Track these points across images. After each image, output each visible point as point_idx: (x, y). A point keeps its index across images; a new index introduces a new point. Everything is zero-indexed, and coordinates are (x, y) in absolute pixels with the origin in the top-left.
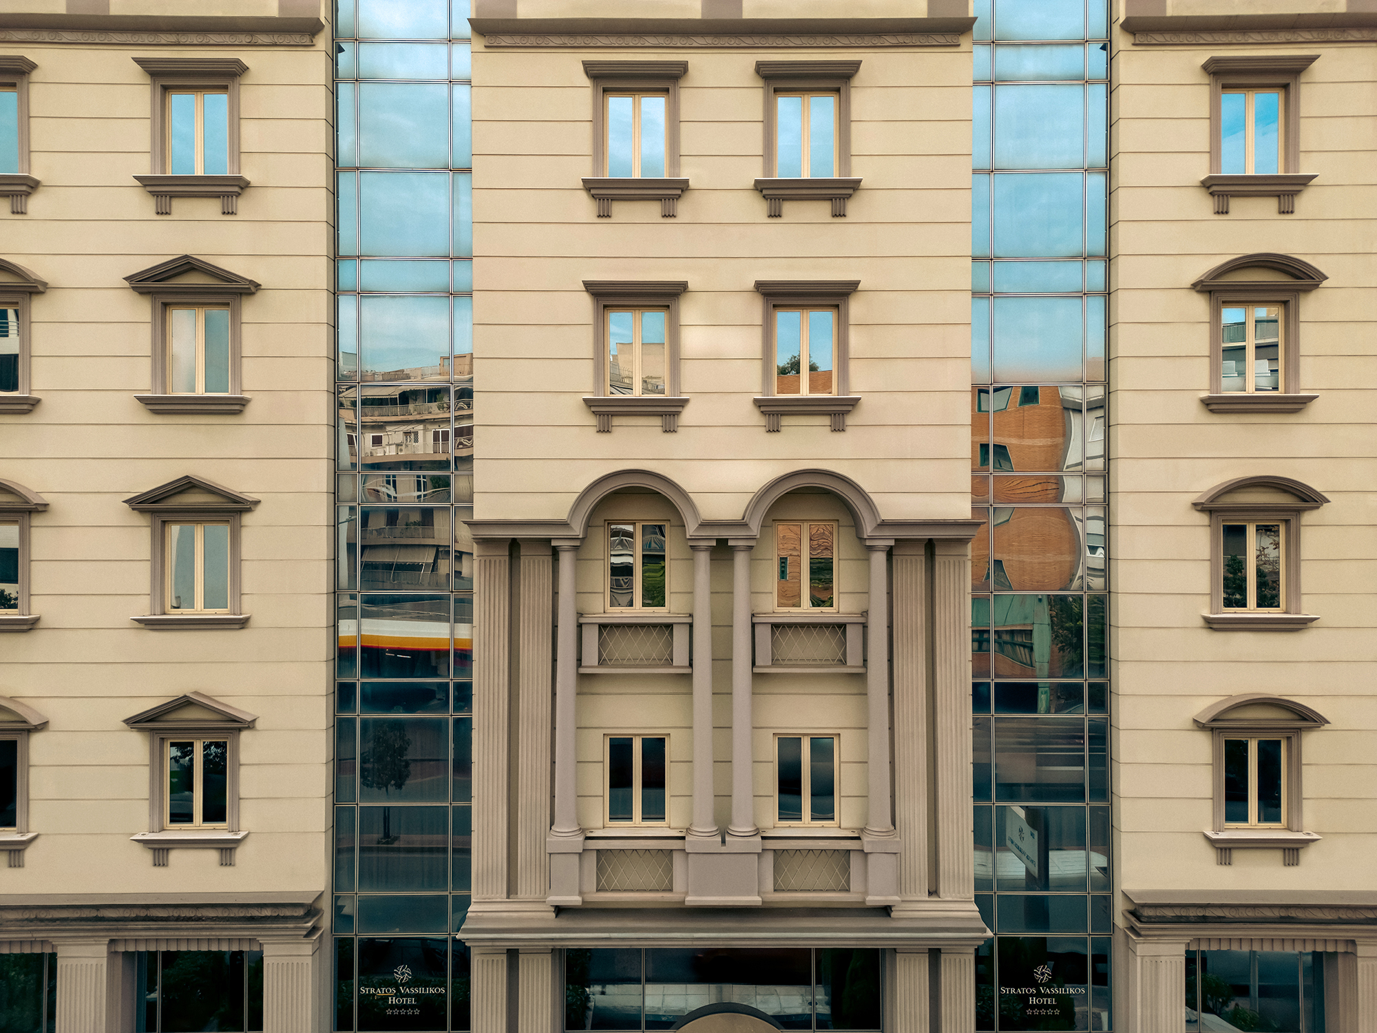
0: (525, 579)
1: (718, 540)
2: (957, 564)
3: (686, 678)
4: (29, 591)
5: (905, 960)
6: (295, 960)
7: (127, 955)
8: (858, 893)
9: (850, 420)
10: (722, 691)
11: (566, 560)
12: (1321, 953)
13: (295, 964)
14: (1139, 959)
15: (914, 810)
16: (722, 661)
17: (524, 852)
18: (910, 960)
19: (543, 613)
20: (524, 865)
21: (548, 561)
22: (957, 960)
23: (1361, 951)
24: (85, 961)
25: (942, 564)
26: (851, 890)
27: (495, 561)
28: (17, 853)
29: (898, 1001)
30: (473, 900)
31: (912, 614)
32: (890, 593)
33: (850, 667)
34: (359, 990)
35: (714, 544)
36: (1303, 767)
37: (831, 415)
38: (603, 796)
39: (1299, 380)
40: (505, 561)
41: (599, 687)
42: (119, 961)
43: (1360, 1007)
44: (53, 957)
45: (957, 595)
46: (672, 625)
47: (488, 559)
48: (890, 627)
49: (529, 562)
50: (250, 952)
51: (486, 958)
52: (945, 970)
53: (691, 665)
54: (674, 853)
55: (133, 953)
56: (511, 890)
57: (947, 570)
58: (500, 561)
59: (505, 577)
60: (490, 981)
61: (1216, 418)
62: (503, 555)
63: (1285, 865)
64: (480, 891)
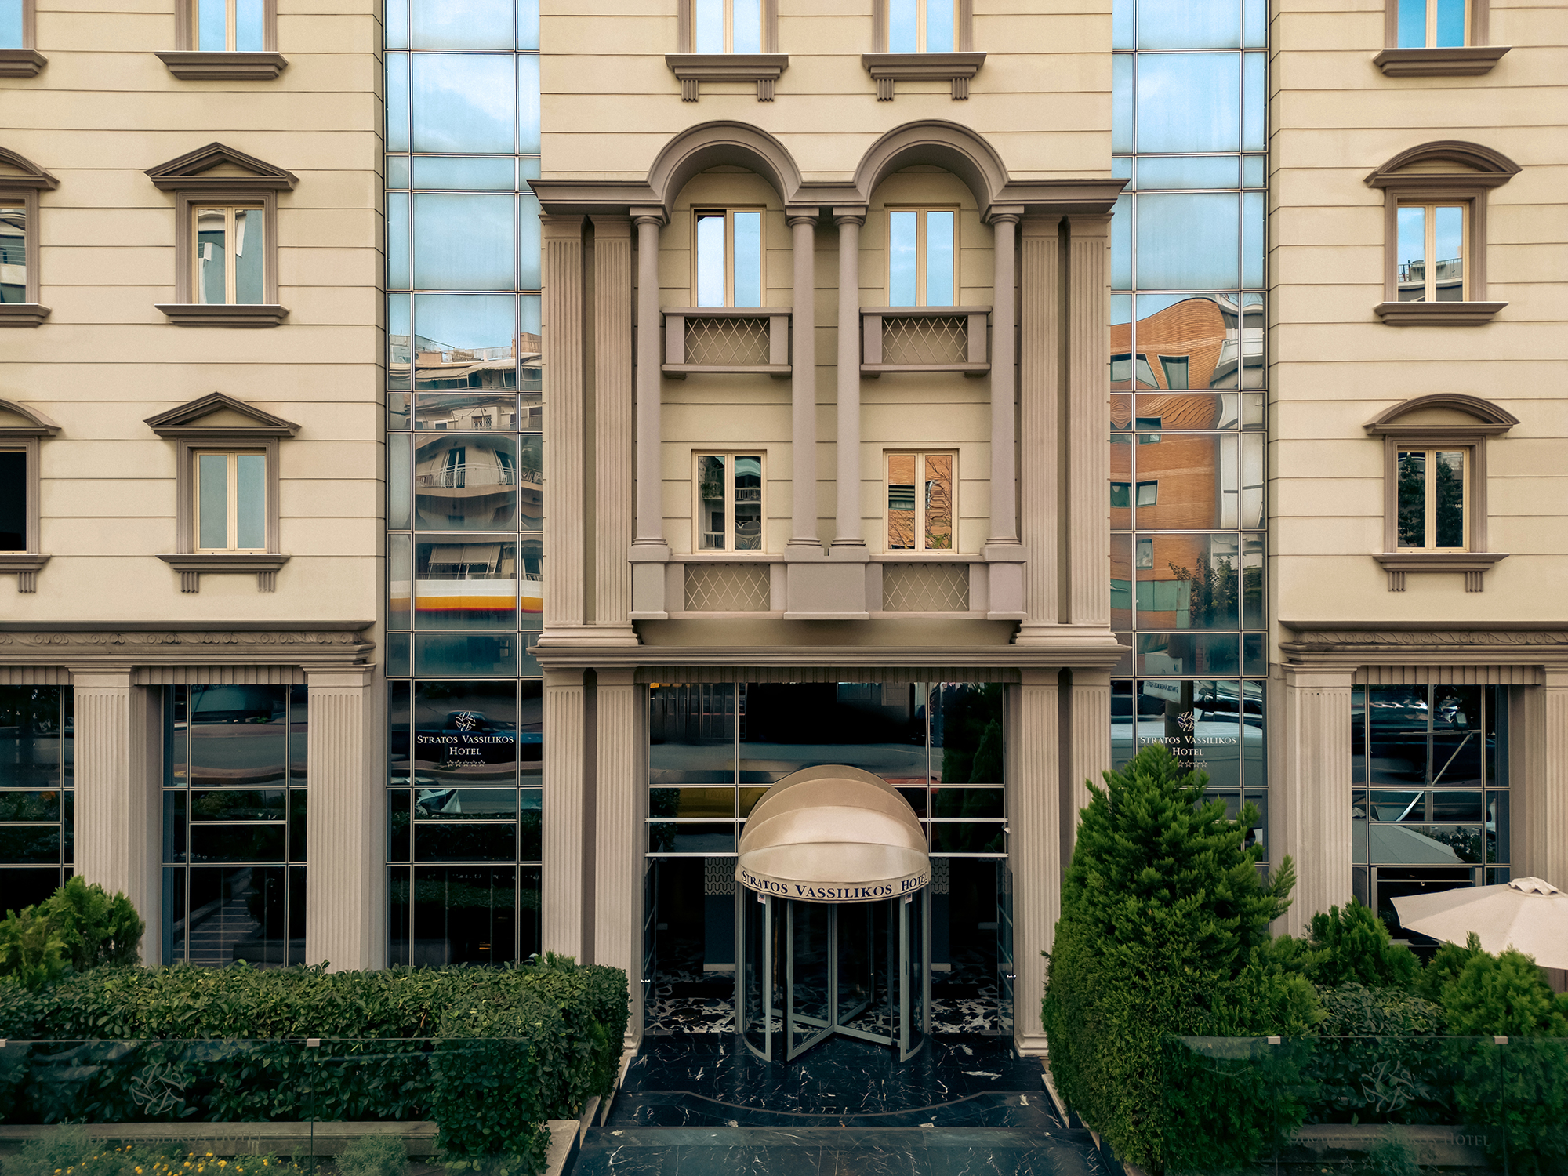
0: (599, 265)
1: (821, 208)
2: (1095, 246)
3: (783, 379)
4: (39, 281)
5: (1031, 693)
6: (344, 692)
7: (154, 691)
8: (978, 611)
9: (974, 87)
10: (827, 403)
11: (647, 234)
12: (1506, 686)
13: (344, 696)
14: (1298, 691)
15: (1042, 527)
16: (827, 366)
17: (602, 573)
18: (1037, 693)
19: (621, 304)
20: (602, 588)
21: (626, 244)
22: (1091, 694)
23: (1551, 679)
24: (104, 692)
25: (1078, 246)
26: (971, 608)
27: (566, 244)
28: (28, 575)
29: (1024, 737)
30: (544, 626)
31: (1043, 304)
32: (1018, 288)
33: (971, 363)
34: (416, 740)
35: (816, 213)
36: (1489, 480)
37: (951, 80)
38: (691, 518)
39: (1488, 36)
40: (577, 244)
41: (685, 394)
42: (143, 697)
43: (1548, 743)
44: (70, 690)
45: (1094, 282)
46: (769, 318)
47: (557, 241)
48: (1018, 326)
49: (605, 244)
50: (294, 686)
51: (560, 690)
52: (1077, 705)
53: (790, 363)
54: (771, 566)
55: (159, 686)
56: (588, 616)
57: (1083, 253)
58: (571, 244)
59: (577, 261)
60: (565, 716)
61: (1391, 83)
62: (574, 236)
63: (1467, 591)
64: (553, 616)
